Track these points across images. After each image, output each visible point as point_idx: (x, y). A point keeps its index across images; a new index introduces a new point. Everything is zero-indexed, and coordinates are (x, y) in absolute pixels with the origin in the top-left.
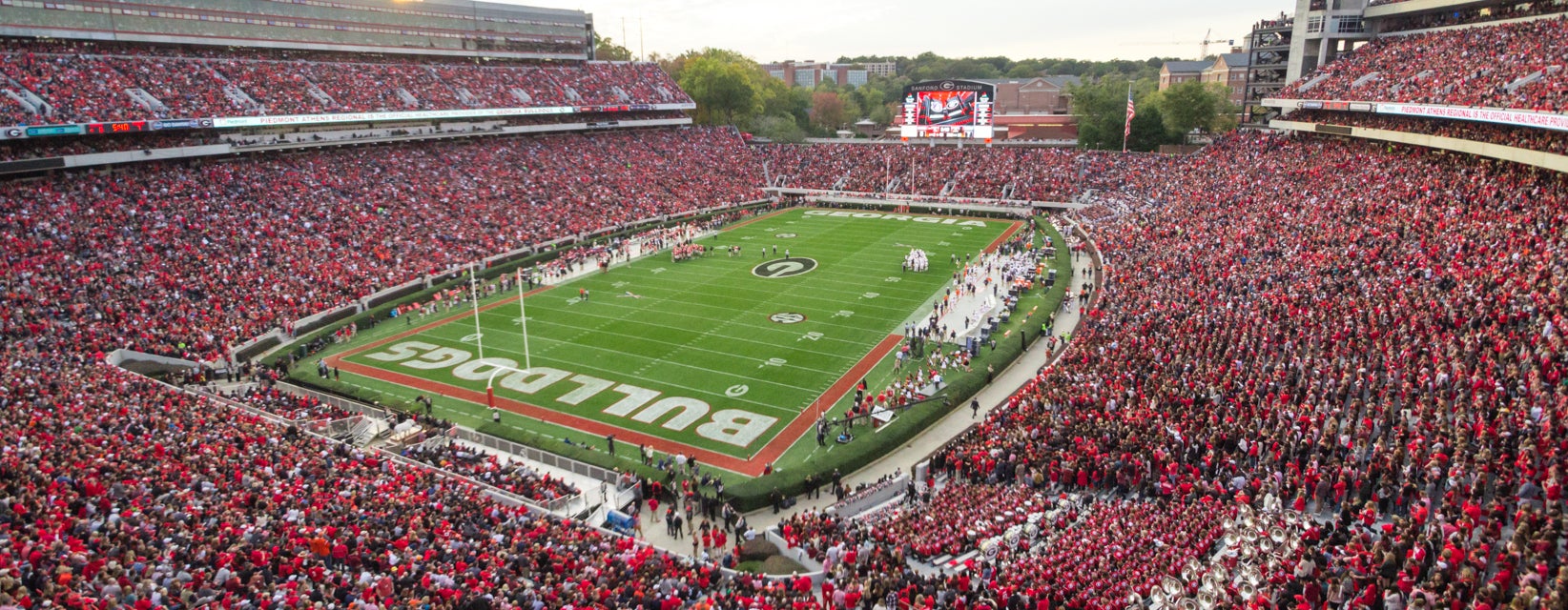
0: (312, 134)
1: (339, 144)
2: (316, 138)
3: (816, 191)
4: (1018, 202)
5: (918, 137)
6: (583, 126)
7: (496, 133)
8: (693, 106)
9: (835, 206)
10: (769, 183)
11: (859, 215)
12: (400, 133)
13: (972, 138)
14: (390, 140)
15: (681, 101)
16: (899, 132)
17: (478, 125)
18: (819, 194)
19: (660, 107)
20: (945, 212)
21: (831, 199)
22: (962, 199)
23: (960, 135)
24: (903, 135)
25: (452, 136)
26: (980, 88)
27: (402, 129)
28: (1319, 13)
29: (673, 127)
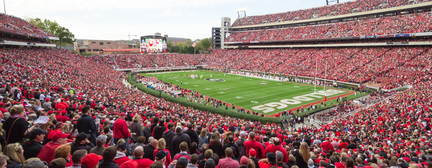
4: (192, 66)
19: (50, 38)
23: (159, 51)
26: (163, 38)
28: (226, 27)
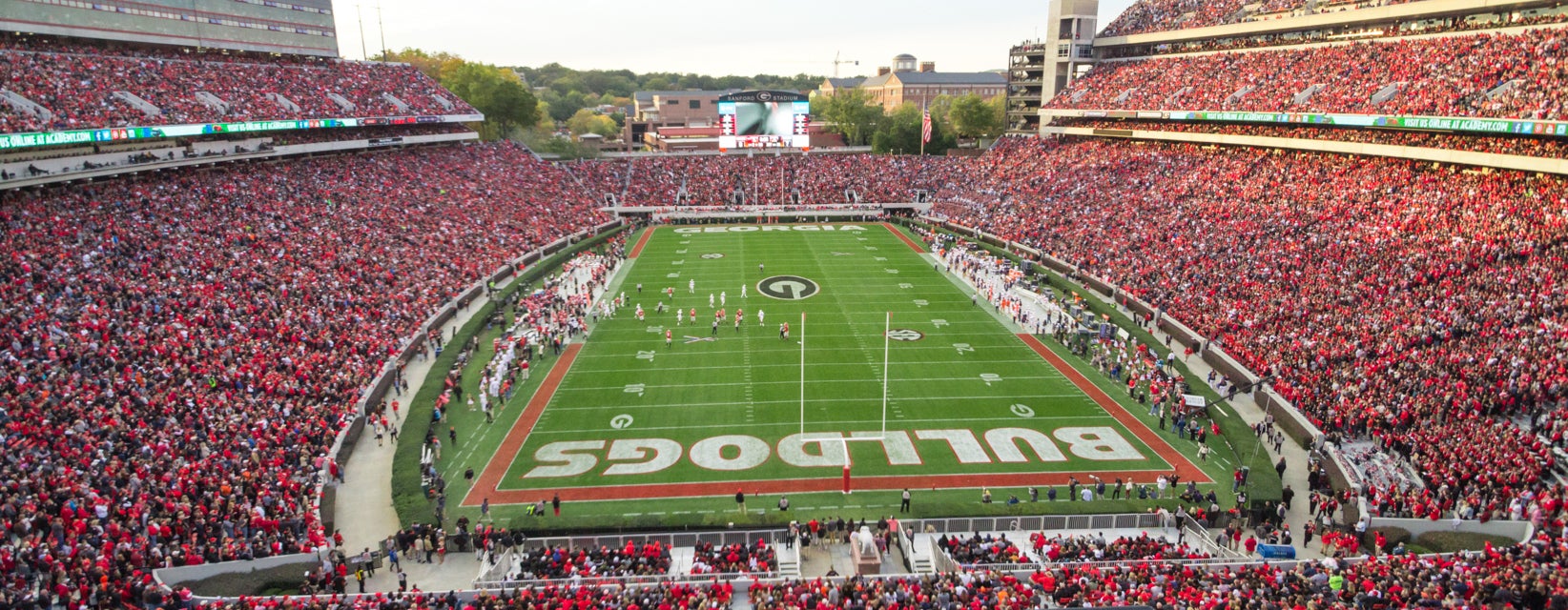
0: (27, 164)
1: (68, 179)
2: (33, 170)
3: (660, 208)
4: (870, 205)
5: (738, 148)
6: (364, 143)
7: (266, 155)
8: (481, 117)
9: (694, 222)
10: (599, 203)
11: (736, 229)
12: (143, 159)
13: (790, 147)
14: (135, 169)
15: (468, 112)
16: (717, 143)
17: (241, 144)
18: (665, 212)
19: (448, 119)
20: (810, 220)
21: (680, 215)
22: (815, 206)
23: (779, 145)
24: (721, 146)
25: (212, 161)
27: (146, 152)
28: (1067, 42)
29: (454, 144)
